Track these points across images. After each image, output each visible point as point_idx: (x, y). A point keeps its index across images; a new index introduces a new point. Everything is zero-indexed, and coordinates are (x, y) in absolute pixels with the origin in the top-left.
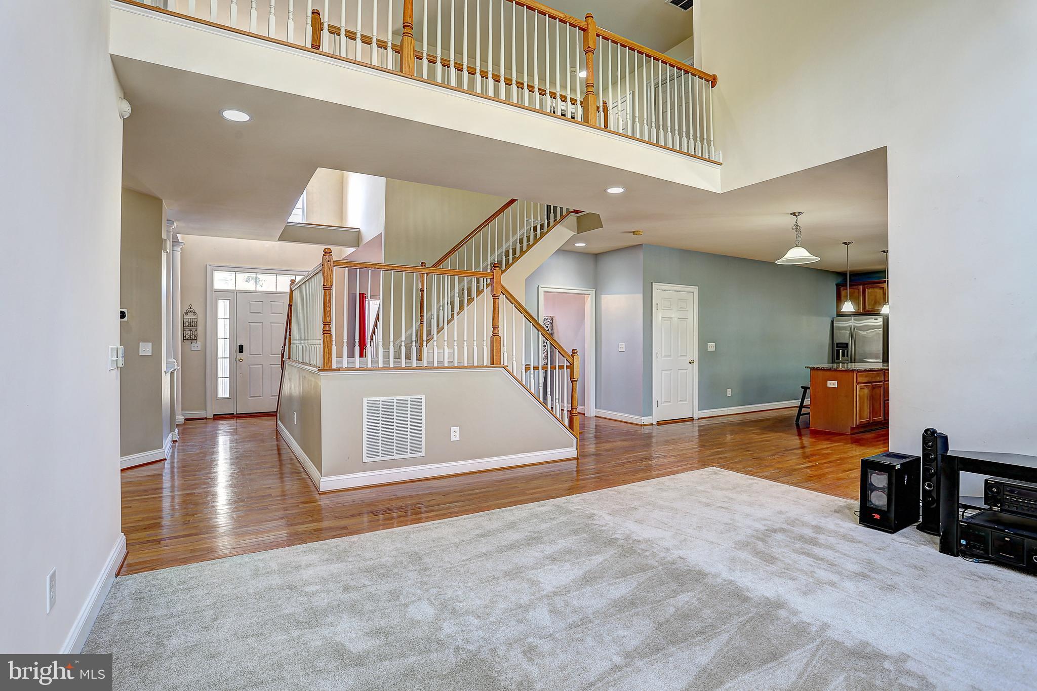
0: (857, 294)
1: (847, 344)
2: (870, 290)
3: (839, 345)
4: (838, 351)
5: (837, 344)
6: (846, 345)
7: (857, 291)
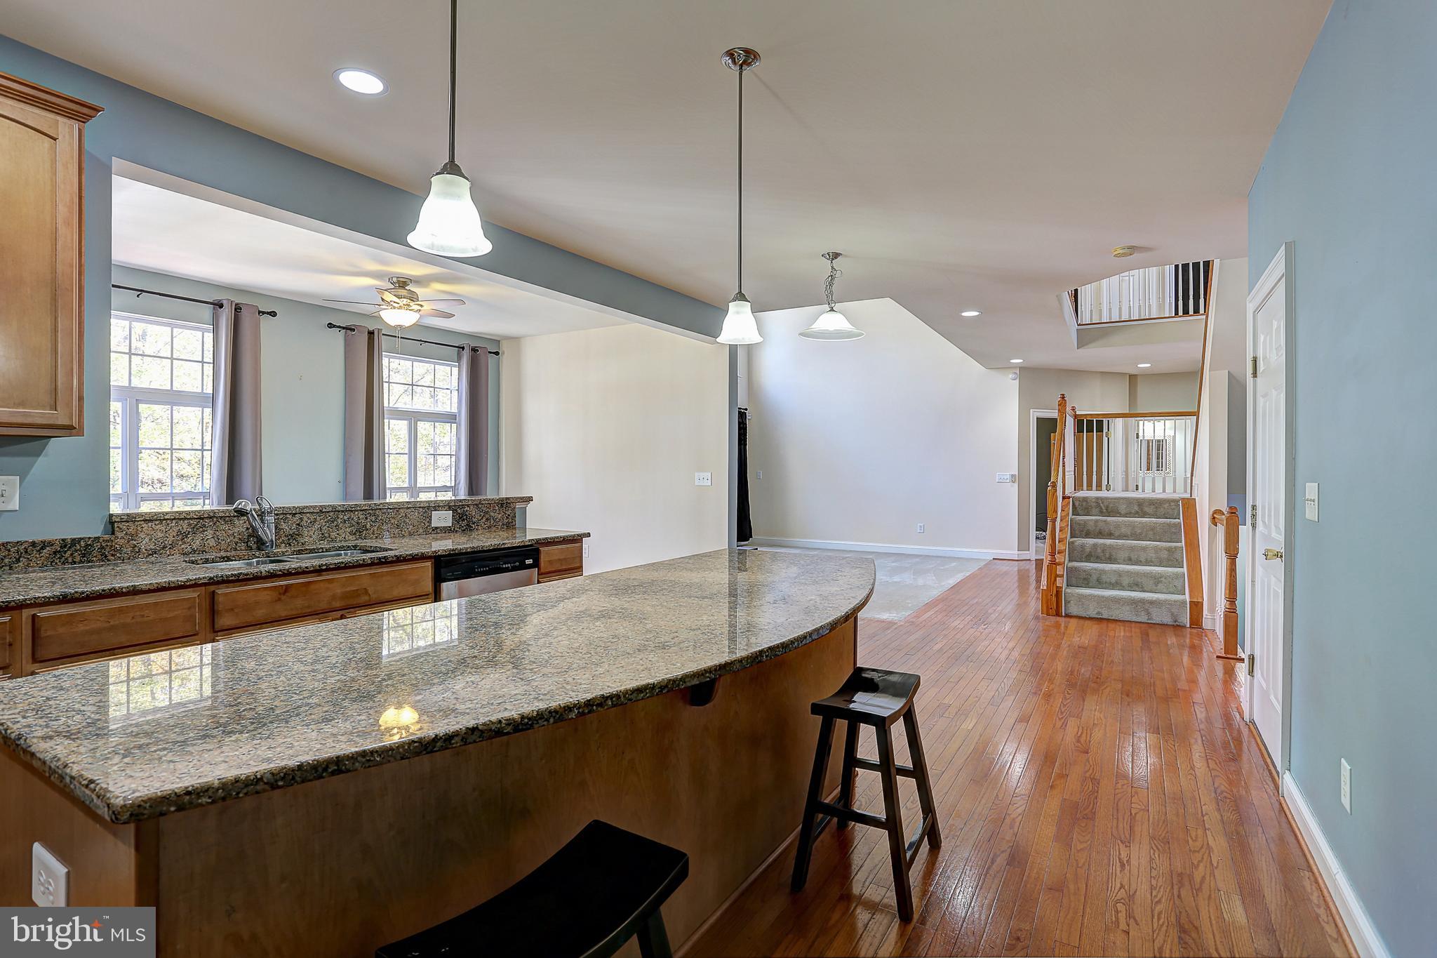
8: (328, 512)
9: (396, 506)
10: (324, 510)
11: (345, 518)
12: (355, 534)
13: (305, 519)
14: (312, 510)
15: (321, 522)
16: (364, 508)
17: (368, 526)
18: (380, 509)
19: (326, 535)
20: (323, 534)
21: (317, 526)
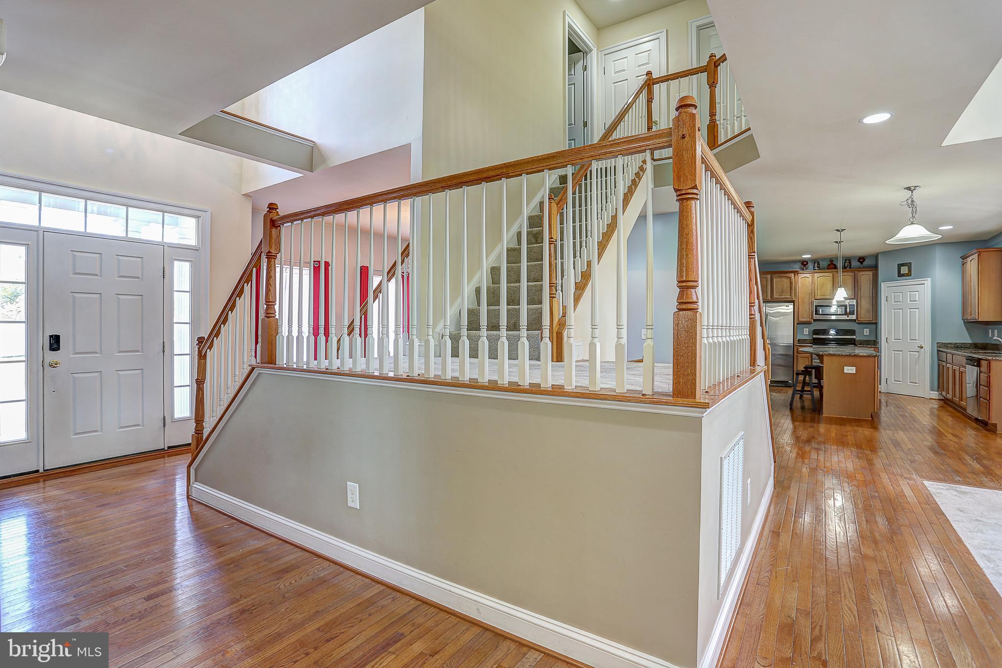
0: (765, 283)
2: (778, 279)
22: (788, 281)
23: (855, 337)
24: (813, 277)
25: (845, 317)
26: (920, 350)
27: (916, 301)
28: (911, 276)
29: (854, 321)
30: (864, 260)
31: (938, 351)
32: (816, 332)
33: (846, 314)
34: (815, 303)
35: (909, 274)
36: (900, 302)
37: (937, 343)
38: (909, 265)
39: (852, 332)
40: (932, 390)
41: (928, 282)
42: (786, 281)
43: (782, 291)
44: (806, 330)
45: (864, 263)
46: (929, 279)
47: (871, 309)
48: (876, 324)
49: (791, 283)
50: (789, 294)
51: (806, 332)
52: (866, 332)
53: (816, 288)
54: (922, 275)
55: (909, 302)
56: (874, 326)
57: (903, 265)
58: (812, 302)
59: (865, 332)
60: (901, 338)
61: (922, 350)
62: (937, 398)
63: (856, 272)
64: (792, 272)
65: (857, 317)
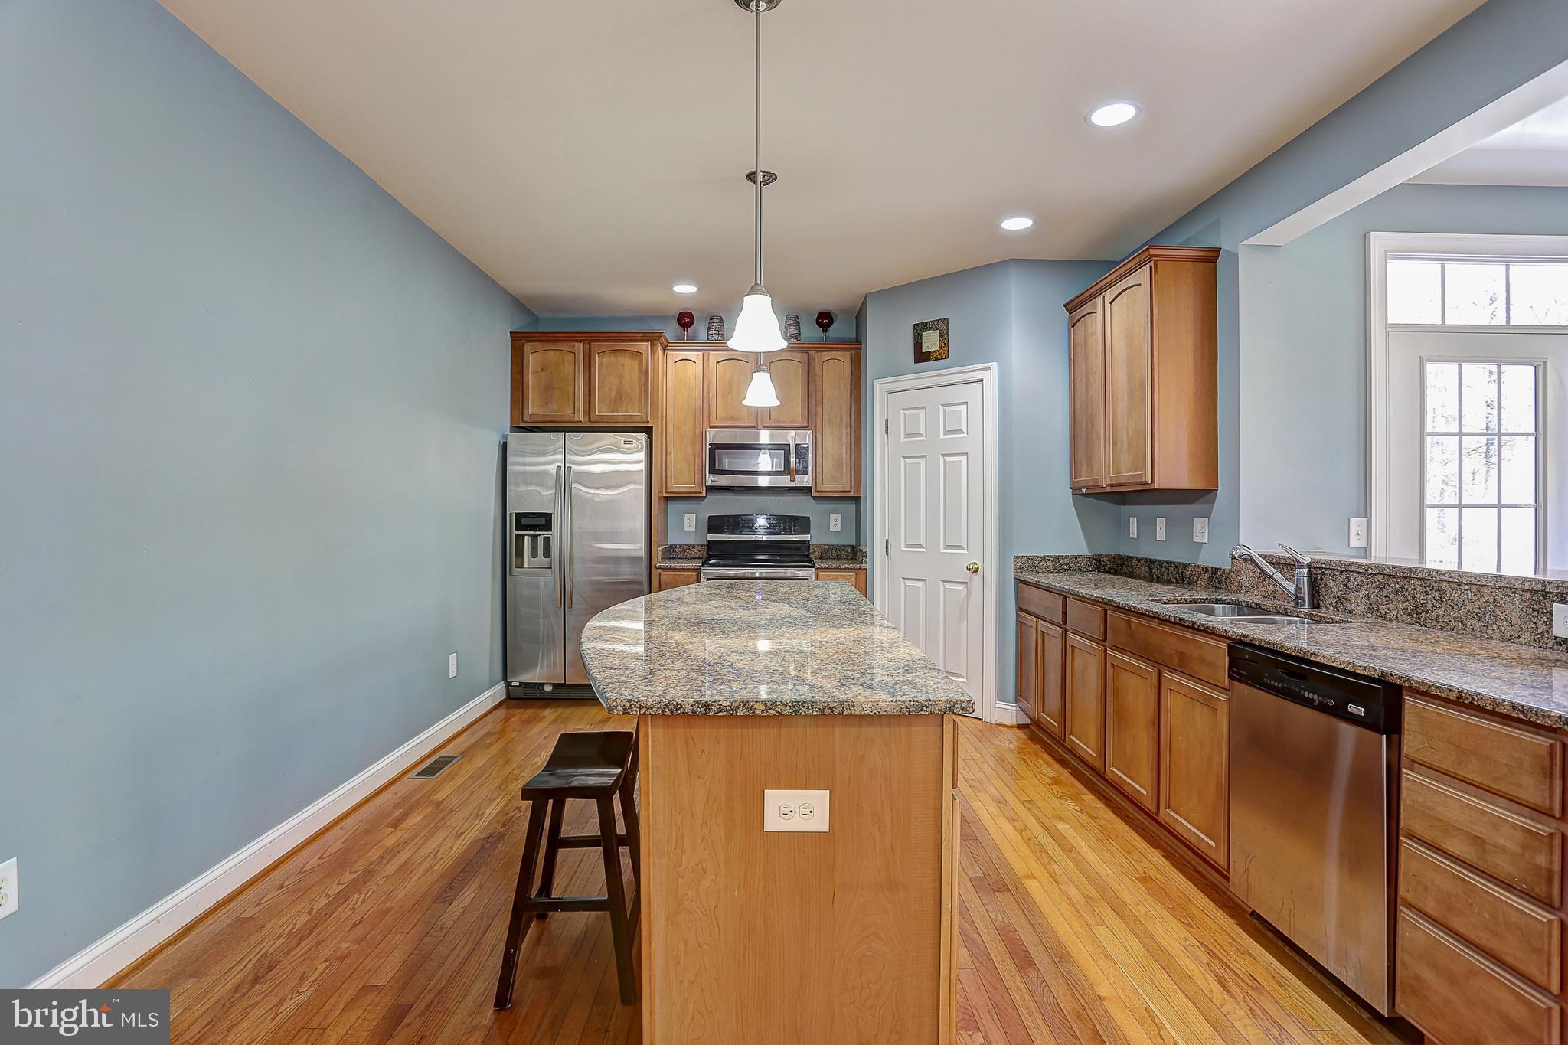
0: (571, 368)
1: (548, 517)
2: (606, 359)
3: (524, 521)
4: (519, 539)
5: (519, 516)
6: (544, 521)
7: (570, 357)
8: (1376, 574)
9: (1474, 581)
10: (1370, 571)
11: (1397, 586)
12: (1410, 614)
13: (1352, 579)
14: (1356, 569)
15: (1370, 586)
16: (1420, 576)
17: (1429, 606)
18: (1448, 582)
19: (1375, 606)
20: (1371, 605)
21: (1364, 592)
22: (635, 364)
23: (807, 538)
24: (705, 361)
25: (785, 481)
26: (970, 579)
27: (960, 431)
28: (947, 357)
29: (807, 491)
30: (831, 322)
31: (1019, 581)
32: (716, 524)
33: (787, 471)
34: (711, 437)
35: (942, 355)
36: (920, 435)
37: (1016, 558)
38: (944, 327)
39: (801, 524)
40: (1001, 696)
41: (990, 374)
42: (629, 365)
43: (619, 397)
44: (690, 519)
45: (831, 329)
46: (994, 365)
47: (847, 458)
48: (857, 500)
49: (643, 372)
50: (637, 407)
51: (690, 525)
52: (835, 522)
53: (713, 393)
54: (978, 354)
55: (942, 436)
56: (853, 506)
57: (924, 327)
58: (703, 435)
59: (832, 523)
60: (923, 543)
61: (977, 578)
62: (1015, 723)
63: (813, 352)
64: (646, 338)
65: (814, 480)
